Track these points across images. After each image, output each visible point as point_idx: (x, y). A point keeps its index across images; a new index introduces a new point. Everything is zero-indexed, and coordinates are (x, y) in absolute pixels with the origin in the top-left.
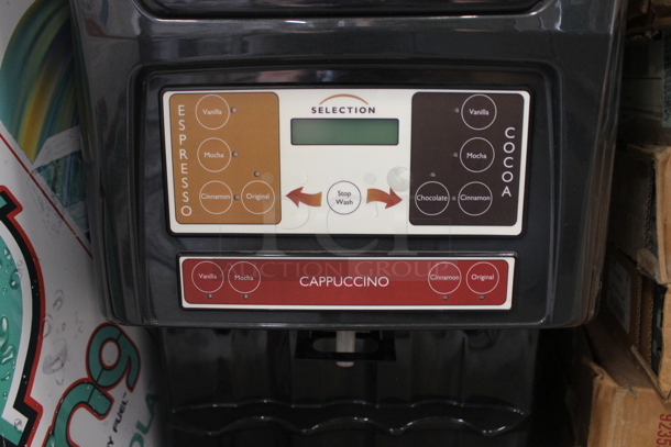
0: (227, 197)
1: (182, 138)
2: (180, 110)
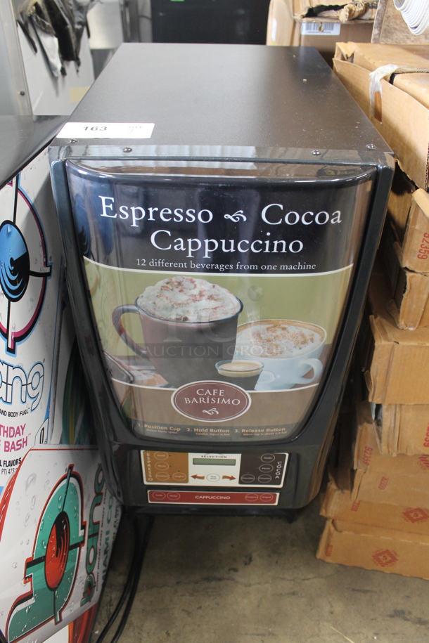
0: (167, 476)
1: (148, 462)
2: (148, 455)
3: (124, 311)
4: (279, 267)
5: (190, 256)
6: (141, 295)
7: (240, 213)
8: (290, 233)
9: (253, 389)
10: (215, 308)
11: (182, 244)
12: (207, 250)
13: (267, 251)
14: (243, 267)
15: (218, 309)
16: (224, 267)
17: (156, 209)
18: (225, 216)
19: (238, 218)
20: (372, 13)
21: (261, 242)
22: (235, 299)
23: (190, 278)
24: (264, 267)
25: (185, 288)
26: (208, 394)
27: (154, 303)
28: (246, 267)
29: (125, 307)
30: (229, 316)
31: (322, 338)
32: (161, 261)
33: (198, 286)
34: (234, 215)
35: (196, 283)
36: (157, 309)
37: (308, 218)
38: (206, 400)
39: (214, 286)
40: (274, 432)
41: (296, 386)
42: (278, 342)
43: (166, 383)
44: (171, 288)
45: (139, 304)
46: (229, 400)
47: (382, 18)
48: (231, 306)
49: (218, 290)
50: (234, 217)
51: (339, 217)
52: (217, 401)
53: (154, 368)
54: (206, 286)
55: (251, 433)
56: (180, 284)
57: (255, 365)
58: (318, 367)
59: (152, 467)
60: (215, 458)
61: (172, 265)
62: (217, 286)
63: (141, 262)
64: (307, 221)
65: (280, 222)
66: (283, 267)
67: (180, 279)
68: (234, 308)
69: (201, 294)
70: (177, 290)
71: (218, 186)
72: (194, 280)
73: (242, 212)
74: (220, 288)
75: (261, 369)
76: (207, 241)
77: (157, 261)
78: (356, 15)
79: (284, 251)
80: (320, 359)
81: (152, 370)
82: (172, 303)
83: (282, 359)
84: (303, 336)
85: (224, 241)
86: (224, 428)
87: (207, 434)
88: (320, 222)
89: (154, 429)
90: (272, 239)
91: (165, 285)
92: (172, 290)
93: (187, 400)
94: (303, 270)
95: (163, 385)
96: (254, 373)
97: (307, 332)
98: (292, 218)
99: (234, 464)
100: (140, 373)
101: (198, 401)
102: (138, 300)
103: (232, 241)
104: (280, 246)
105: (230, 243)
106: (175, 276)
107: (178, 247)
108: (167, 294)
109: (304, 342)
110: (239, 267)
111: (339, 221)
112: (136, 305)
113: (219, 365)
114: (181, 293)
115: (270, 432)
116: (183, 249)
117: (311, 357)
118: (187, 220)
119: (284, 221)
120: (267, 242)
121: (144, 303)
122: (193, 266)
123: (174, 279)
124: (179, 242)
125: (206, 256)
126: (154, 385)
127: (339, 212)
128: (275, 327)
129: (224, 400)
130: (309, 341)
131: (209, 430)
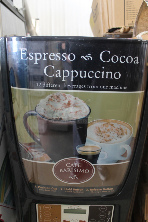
0: (50, 221)
1: (40, 211)
2: (40, 207)
3: (29, 115)
4: (109, 87)
5: (64, 80)
6: (38, 105)
7: (89, 55)
8: (114, 67)
9: (96, 163)
10: (76, 112)
11: (60, 73)
12: (72, 77)
13: (103, 77)
14: (91, 87)
15: (78, 112)
16: (81, 87)
17: (47, 54)
18: (81, 57)
19: (88, 58)
20: (132, 30)
21: (100, 72)
22: (87, 106)
23: (63, 93)
24: (101, 87)
25: (61, 100)
26: (72, 166)
27: (45, 109)
28: (92, 87)
29: (30, 112)
30: (84, 117)
31: (131, 132)
32: (49, 84)
33: (68, 98)
34: (86, 57)
35: (66, 96)
36: (46, 113)
37: (123, 59)
38: (71, 170)
39: (76, 98)
40: (107, 190)
41: (118, 161)
42: (109, 134)
43: (50, 159)
44: (53, 100)
45: (37, 110)
46: (83, 170)
47: (136, 30)
48: (84, 111)
49: (78, 101)
50: (86, 58)
51: (137, 60)
52: (77, 171)
53: (43, 150)
54: (72, 99)
55: (95, 191)
56: (58, 97)
57: (97, 147)
58: (129, 150)
59: (42, 215)
60: (76, 209)
61: (54, 86)
62: (77, 98)
63: (39, 85)
64: (122, 61)
65: (109, 61)
66: (111, 87)
67: (58, 94)
68: (86, 112)
69: (69, 103)
70: (56, 101)
71: (78, 40)
72: (66, 94)
73: (90, 55)
74: (79, 100)
75: (100, 150)
76: (72, 71)
77: (47, 84)
78: (126, 30)
79: (111, 78)
80: (130, 145)
81: (43, 151)
82: (54, 109)
83: (111, 144)
84: (122, 130)
85: (81, 71)
86: (81, 188)
87: (71, 192)
88: (129, 62)
89: (43, 189)
90: (105, 71)
91: (51, 98)
92: (54, 101)
93: (61, 170)
94: (121, 89)
95: (48, 160)
96: (97, 153)
97: (124, 127)
98: (115, 59)
99: (86, 213)
100: (36, 153)
101: (67, 170)
102: (36, 108)
103: (85, 72)
104: (109, 75)
105: (84, 72)
106: (56, 92)
107: (58, 75)
108: (51, 103)
109: (122, 134)
110: (89, 87)
111: (138, 63)
112: (35, 111)
113: (78, 148)
114: (59, 103)
115: (105, 191)
116: (60, 76)
117: (126, 144)
118: (62, 60)
119: (111, 60)
120: (103, 72)
121: (39, 109)
122: (65, 86)
123: (55, 94)
124: (58, 72)
125: (72, 80)
126: (43, 161)
127: (137, 57)
128: (107, 124)
129: (80, 170)
130: (125, 133)
131: (72, 189)
